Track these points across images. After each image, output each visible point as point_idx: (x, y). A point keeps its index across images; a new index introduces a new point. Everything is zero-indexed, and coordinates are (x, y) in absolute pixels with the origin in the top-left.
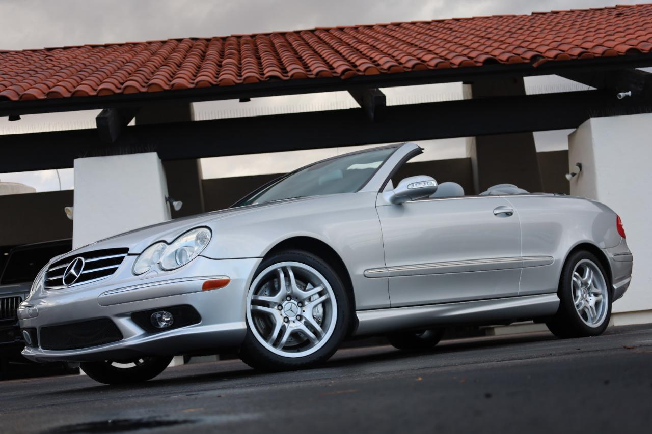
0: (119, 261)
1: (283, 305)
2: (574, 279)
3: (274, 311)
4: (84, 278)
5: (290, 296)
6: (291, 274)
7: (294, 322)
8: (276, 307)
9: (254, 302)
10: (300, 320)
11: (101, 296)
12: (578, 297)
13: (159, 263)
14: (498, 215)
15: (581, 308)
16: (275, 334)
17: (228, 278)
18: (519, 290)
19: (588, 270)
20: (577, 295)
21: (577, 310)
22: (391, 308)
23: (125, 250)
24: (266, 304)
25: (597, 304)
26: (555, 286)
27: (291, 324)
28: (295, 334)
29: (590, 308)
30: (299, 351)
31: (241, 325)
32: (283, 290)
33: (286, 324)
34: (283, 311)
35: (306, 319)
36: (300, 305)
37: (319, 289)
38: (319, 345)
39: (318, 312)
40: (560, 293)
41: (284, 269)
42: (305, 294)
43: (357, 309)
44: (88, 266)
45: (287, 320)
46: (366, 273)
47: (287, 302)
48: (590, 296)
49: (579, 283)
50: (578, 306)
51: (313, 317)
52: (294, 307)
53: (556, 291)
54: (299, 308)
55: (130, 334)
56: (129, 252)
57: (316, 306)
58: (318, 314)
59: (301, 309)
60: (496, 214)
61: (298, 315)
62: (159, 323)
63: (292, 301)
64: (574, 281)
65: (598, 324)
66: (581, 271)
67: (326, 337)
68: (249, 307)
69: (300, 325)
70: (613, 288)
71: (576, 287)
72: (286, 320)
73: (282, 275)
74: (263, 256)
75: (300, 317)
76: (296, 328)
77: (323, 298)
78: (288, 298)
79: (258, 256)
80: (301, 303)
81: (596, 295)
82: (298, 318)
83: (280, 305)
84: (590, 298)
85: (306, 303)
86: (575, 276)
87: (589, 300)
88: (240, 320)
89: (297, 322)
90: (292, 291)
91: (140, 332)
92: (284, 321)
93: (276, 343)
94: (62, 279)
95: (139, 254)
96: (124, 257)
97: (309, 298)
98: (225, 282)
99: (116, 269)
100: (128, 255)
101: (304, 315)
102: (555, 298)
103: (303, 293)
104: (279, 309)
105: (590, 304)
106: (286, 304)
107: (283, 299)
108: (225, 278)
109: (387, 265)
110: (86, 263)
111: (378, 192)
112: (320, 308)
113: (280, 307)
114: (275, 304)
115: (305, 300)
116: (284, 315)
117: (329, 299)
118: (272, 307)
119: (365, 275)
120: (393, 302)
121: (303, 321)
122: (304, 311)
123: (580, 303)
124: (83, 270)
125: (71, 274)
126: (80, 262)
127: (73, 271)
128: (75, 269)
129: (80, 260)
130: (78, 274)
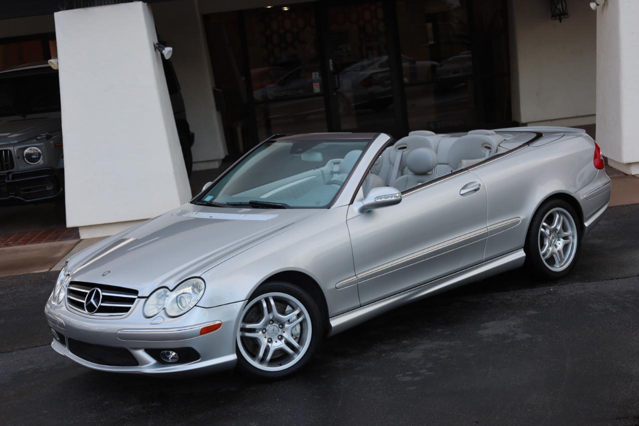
0: (132, 301)
1: (267, 329)
2: (542, 230)
3: (259, 335)
4: (102, 310)
5: (273, 321)
6: (272, 302)
7: (276, 342)
8: (261, 332)
9: (243, 330)
10: (280, 339)
11: (119, 332)
12: (546, 245)
13: (164, 309)
14: (464, 195)
15: (548, 256)
16: (261, 354)
17: (221, 322)
18: (484, 257)
19: (558, 216)
20: (545, 244)
21: (543, 259)
22: (361, 307)
23: (135, 292)
24: (253, 330)
25: (566, 247)
26: (523, 242)
27: (274, 344)
28: (280, 351)
29: (557, 253)
30: (281, 365)
31: (233, 357)
32: (267, 316)
33: (270, 345)
34: (266, 333)
35: (285, 338)
36: (281, 326)
37: (297, 312)
38: (297, 358)
39: (296, 331)
40: (526, 247)
41: (267, 300)
42: (285, 318)
43: (330, 317)
44: (106, 299)
46: (337, 285)
47: (270, 325)
48: (559, 240)
49: (548, 232)
50: (544, 255)
51: (292, 335)
52: (276, 329)
53: (523, 246)
54: (280, 329)
55: (145, 363)
56: (140, 295)
57: (294, 326)
58: (296, 332)
59: (282, 330)
60: (461, 195)
61: (280, 335)
62: (168, 356)
63: (274, 324)
64: (542, 232)
65: (564, 267)
66: (550, 220)
67: (303, 350)
68: (239, 334)
69: (281, 344)
70: (584, 226)
71: (543, 236)
72: (270, 340)
73: (265, 305)
74: (248, 298)
75: (281, 338)
76: (278, 347)
77: (300, 319)
78: (271, 322)
79: (244, 299)
80: (282, 325)
81: (565, 238)
82: (280, 337)
83: (265, 329)
84: (559, 242)
85: (286, 325)
86: (544, 227)
87: (557, 244)
88: (232, 353)
89: (278, 341)
90: (273, 317)
91: (153, 361)
92: (268, 342)
93: (262, 361)
94: (84, 303)
95: (148, 297)
96: (135, 299)
97: (289, 321)
98: (218, 326)
99: (129, 308)
100: (139, 297)
101: (284, 335)
102: (521, 254)
103: (284, 318)
104: (263, 333)
105: (558, 249)
106: (270, 328)
107: (266, 324)
108: (217, 322)
109: (357, 273)
110: (103, 296)
111: (349, 205)
112: (298, 328)
113: (264, 331)
114: (260, 329)
115: (285, 323)
116: (268, 337)
117: (305, 320)
118: (258, 332)
119: (336, 288)
120: (362, 302)
121: (283, 341)
122: (284, 332)
123: (548, 250)
124: (101, 303)
125: (91, 304)
126: (98, 293)
127: (92, 300)
128: (94, 299)
129: (97, 291)
130: (97, 305)
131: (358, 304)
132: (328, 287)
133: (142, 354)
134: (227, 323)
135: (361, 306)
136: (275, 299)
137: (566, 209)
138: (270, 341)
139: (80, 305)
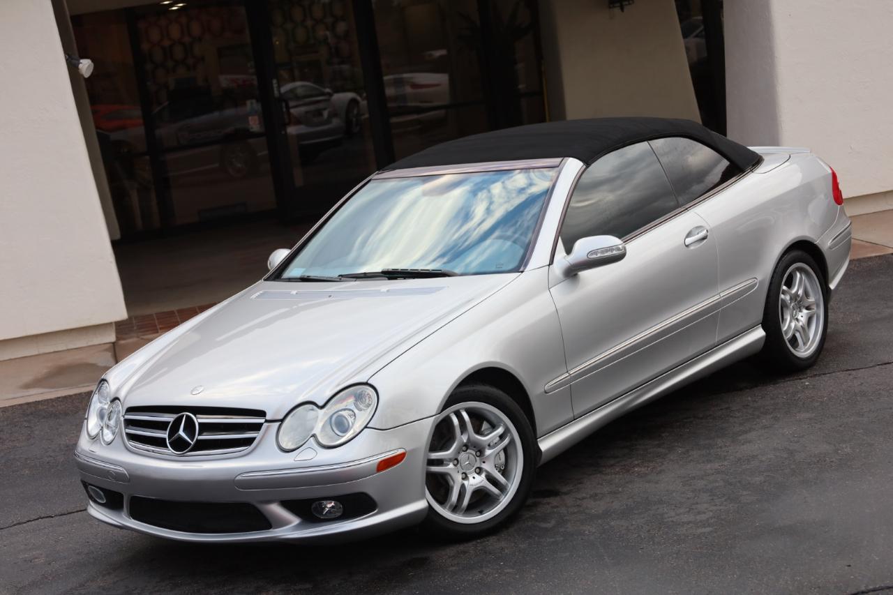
0: (256, 427)
1: (459, 459)
2: (783, 296)
3: (449, 469)
5: (466, 446)
6: (466, 417)
7: (474, 478)
8: (451, 466)
10: (479, 473)
11: (239, 478)
12: (786, 320)
13: (313, 436)
14: (689, 246)
15: (790, 334)
16: (454, 497)
17: (404, 450)
18: (716, 340)
19: (798, 275)
20: (785, 317)
21: (786, 339)
23: (261, 414)
24: (440, 462)
25: (810, 320)
26: (761, 315)
27: (471, 481)
28: (478, 494)
29: (801, 330)
31: (420, 505)
32: (459, 439)
33: (466, 483)
34: (459, 465)
35: (487, 471)
36: (478, 454)
37: (500, 430)
38: (505, 501)
39: (500, 459)
40: (765, 323)
41: (458, 414)
42: (484, 440)
43: (538, 437)
46: (546, 388)
47: (463, 453)
48: (801, 311)
49: (788, 298)
50: (786, 332)
51: (496, 466)
52: (472, 458)
53: (761, 321)
54: (478, 458)
55: (282, 523)
57: (497, 453)
58: (500, 462)
59: (481, 460)
60: (686, 246)
61: (478, 468)
62: (321, 510)
63: (469, 451)
64: (782, 300)
65: (812, 348)
66: (789, 283)
67: (513, 489)
69: (482, 481)
70: (830, 289)
73: (455, 420)
74: (440, 410)
75: (479, 471)
76: (477, 486)
77: (506, 441)
78: (464, 448)
80: (480, 451)
81: (808, 308)
82: (478, 470)
83: (456, 459)
84: (800, 314)
85: (488, 452)
86: (784, 292)
87: (799, 317)
88: (421, 499)
89: (477, 476)
90: (469, 439)
91: (296, 521)
92: (463, 479)
93: (455, 509)
94: (165, 439)
95: (282, 421)
96: (261, 425)
97: (489, 445)
98: (401, 456)
99: (253, 439)
100: (266, 421)
101: (484, 466)
102: (759, 333)
103: (482, 440)
104: (455, 465)
105: (801, 324)
106: (463, 456)
107: (458, 451)
108: (400, 452)
109: (569, 369)
110: (200, 424)
111: (549, 265)
112: (502, 455)
113: (456, 462)
114: (450, 460)
115: (484, 448)
116: (461, 471)
117: (512, 442)
118: (448, 465)
119: (546, 392)
120: (577, 412)
121: (483, 475)
122: (484, 462)
123: (789, 327)
124: (199, 435)
125: (180, 438)
126: (189, 420)
127: (181, 432)
128: (184, 430)
129: (188, 418)
130: (192, 439)
131: (571, 415)
132: (535, 390)
133: (276, 509)
134: (413, 451)
135: (575, 419)
136: (469, 411)
137: (807, 264)
138: (465, 477)
139: (160, 443)
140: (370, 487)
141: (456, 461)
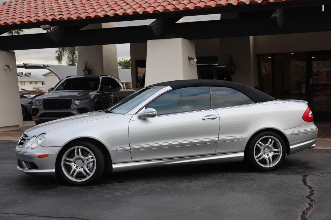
1: (76, 162)
3: (72, 164)
6: (80, 151)
12: (260, 153)
13: (31, 145)
14: (205, 120)
15: (260, 159)
16: (72, 172)
17: (48, 154)
18: (216, 152)
19: (270, 140)
21: (257, 160)
24: (69, 161)
25: (274, 156)
26: (244, 149)
27: (78, 169)
28: (80, 173)
29: (267, 159)
30: (80, 179)
31: (53, 170)
32: (76, 156)
33: (76, 169)
35: (84, 168)
37: (90, 157)
38: (88, 177)
40: (245, 152)
41: (77, 149)
42: (85, 158)
43: (112, 163)
45: (77, 167)
46: (118, 149)
47: (78, 161)
49: (263, 147)
50: (258, 158)
51: (88, 167)
53: (244, 151)
54: (82, 163)
57: (89, 163)
58: (90, 166)
60: (204, 120)
63: (80, 160)
64: (257, 146)
65: (271, 166)
66: (264, 141)
67: (91, 174)
68: (63, 162)
69: (82, 170)
70: (290, 148)
71: (258, 149)
73: (76, 151)
74: (63, 146)
75: (82, 167)
76: (79, 171)
77: (92, 160)
78: (78, 159)
79: (61, 146)
80: (83, 161)
81: (275, 152)
84: (270, 153)
85: (86, 162)
86: (259, 144)
89: (80, 168)
90: (79, 157)
91: (27, 167)
93: (72, 175)
95: (30, 140)
97: (87, 160)
99: (24, 143)
100: (27, 139)
101: (84, 166)
102: (242, 154)
105: (269, 156)
106: (78, 162)
107: (76, 160)
108: (47, 154)
109: (131, 146)
111: (134, 114)
112: (91, 164)
114: (73, 162)
116: (76, 165)
117: (94, 161)
120: (133, 160)
123: (261, 156)
131: (131, 160)
134: (51, 155)
135: (132, 162)
136: (81, 149)
137: (276, 138)
140: (37, 162)
141: (75, 163)
